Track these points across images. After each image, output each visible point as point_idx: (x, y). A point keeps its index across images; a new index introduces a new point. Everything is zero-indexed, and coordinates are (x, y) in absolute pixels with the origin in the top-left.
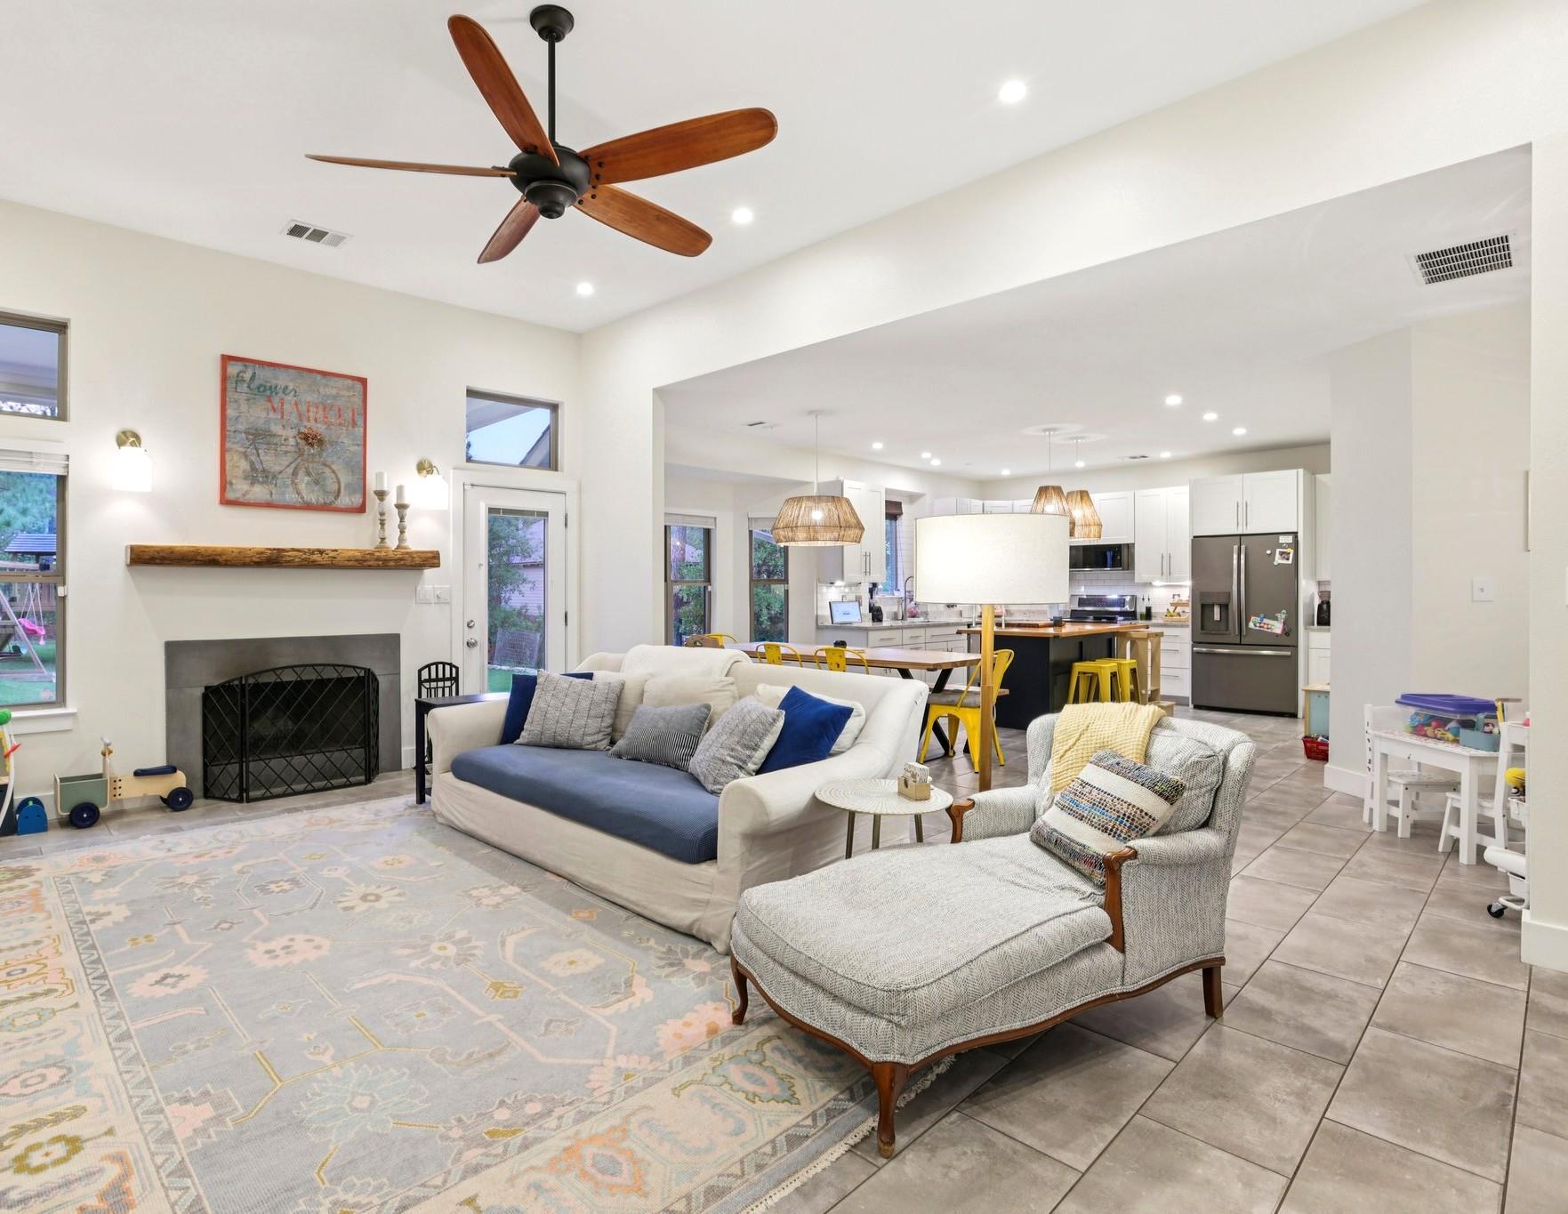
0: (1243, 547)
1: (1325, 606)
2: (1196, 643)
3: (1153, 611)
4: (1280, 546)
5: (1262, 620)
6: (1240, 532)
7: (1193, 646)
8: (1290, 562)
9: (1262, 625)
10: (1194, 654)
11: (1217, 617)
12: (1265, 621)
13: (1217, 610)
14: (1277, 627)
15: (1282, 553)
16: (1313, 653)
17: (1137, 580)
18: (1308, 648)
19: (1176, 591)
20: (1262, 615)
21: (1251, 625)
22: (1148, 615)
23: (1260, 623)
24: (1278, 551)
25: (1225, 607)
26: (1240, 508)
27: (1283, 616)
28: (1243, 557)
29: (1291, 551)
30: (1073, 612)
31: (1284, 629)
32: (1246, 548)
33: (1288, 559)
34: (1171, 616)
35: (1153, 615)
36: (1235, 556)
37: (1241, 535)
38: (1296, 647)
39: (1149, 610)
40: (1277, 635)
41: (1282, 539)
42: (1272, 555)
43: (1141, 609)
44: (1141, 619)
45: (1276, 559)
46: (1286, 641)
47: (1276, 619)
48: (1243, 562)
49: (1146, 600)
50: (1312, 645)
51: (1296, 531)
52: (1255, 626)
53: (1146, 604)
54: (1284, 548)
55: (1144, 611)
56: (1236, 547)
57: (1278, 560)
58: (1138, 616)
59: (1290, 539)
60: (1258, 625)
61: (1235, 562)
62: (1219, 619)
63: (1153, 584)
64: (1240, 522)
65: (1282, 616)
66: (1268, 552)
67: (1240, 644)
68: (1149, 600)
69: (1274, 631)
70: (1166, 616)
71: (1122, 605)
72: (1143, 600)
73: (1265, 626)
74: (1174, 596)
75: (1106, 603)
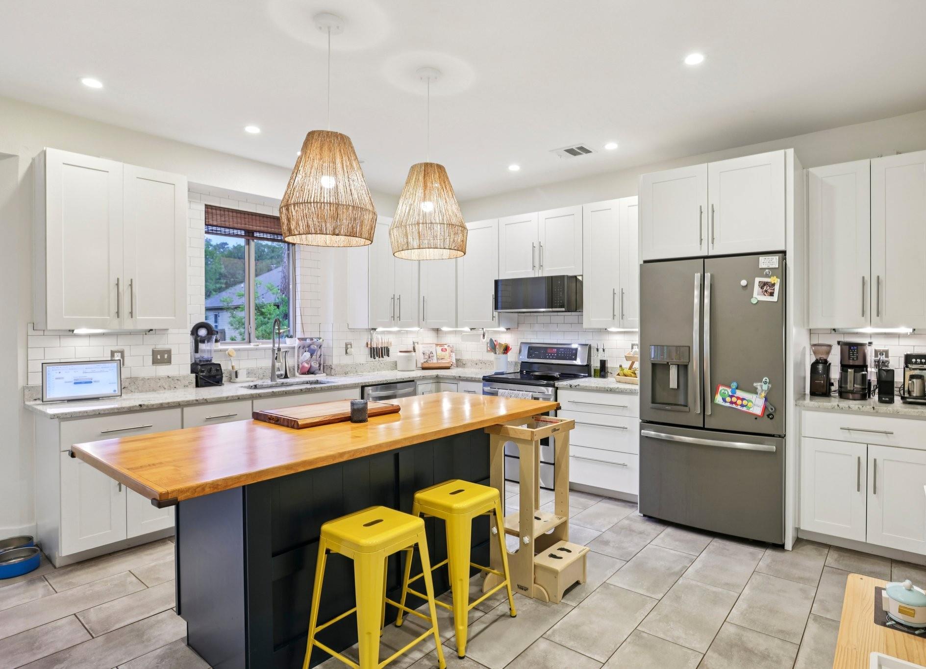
0: (708, 276)
1: (820, 367)
2: (646, 422)
3: (609, 365)
4: (761, 272)
5: (734, 392)
6: (704, 253)
7: (641, 428)
8: (775, 298)
9: (734, 399)
10: (643, 439)
11: (673, 384)
12: (739, 393)
13: (673, 372)
14: (756, 404)
15: (763, 285)
16: (806, 443)
17: (585, 325)
18: (799, 437)
20: (734, 385)
21: (719, 399)
22: (603, 371)
23: (731, 397)
24: (757, 280)
25: (683, 369)
26: (704, 215)
27: (765, 387)
28: (707, 293)
29: (776, 281)
30: (522, 363)
31: (765, 408)
32: (712, 277)
33: (772, 294)
34: (626, 376)
35: (609, 370)
36: (697, 293)
37: (704, 258)
38: (783, 437)
39: (603, 363)
40: (756, 417)
41: (765, 262)
42: (748, 288)
43: (596, 364)
44: (596, 376)
45: (755, 294)
46: (766, 426)
47: (754, 391)
48: (707, 301)
49: (601, 350)
50: (806, 431)
51: (782, 248)
52: (724, 400)
53: (601, 356)
54: (767, 276)
55: (599, 365)
56: (697, 276)
57: (758, 296)
58: (592, 372)
59: (774, 262)
60: (728, 399)
61: (696, 301)
62: (676, 387)
63: (608, 329)
64: (704, 236)
65: (763, 387)
66: (744, 283)
67: (703, 428)
68: (604, 350)
69: (751, 411)
70: (618, 375)
71: (573, 357)
72: (598, 350)
73: (739, 402)
74: (633, 345)
75: (558, 354)
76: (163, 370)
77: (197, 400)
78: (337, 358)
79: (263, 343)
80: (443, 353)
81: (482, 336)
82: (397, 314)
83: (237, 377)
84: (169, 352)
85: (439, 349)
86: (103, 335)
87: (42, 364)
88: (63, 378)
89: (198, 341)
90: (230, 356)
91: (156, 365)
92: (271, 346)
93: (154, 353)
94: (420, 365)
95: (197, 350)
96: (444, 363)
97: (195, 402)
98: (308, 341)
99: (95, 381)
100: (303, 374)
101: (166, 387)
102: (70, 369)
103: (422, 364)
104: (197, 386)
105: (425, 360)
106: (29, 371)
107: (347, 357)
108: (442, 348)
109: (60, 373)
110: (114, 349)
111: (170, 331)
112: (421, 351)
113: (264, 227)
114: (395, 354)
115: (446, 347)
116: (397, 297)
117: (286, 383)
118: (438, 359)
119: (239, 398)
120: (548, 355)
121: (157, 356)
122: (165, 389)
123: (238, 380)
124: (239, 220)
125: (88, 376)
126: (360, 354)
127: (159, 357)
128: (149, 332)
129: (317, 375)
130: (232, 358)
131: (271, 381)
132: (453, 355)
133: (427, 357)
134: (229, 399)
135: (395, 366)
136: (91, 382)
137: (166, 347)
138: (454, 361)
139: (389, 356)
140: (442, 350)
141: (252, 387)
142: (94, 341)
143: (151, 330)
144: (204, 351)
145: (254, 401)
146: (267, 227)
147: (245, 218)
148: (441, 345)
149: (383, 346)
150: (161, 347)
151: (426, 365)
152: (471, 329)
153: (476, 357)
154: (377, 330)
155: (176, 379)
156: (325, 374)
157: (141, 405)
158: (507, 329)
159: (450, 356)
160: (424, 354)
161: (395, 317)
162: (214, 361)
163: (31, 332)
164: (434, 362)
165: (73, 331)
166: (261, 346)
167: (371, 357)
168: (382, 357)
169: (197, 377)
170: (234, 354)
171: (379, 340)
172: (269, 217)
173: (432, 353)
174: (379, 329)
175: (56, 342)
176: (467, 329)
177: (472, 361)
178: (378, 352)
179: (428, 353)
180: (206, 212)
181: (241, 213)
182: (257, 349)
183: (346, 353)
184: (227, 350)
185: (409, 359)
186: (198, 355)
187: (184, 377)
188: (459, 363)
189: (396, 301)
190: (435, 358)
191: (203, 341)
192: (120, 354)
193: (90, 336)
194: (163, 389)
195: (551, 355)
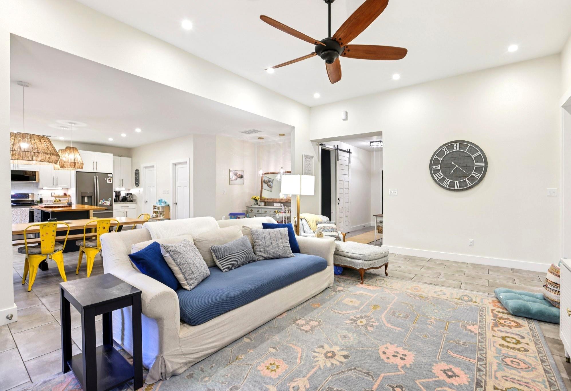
0: (97, 177)
3: (43, 199)
4: (109, 177)
5: (104, 201)
6: (95, 171)
11: (87, 201)
12: (105, 201)
13: (86, 198)
14: (108, 203)
15: (109, 180)
17: (40, 186)
19: (53, 191)
21: (100, 203)
22: (41, 201)
24: (108, 179)
25: (90, 197)
26: (94, 163)
27: (110, 200)
28: (98, 180)
29: (112, 179)
31: (110, 204)
33: (111, 182)
34: (58, 201)
35: (44, 201)
36: (95, 180)
37: (96, 173)
39: (41, 199)
40: (108, 206)
41: (109, 175)
42: (106, 180)
43: (37, 199)
45: (108, 182)
47: (108, 201)
48: (98, 182)
49: (40, 195)
51: (111, 173)
52: (101, 203)
53: (40, 197)
55: (39, 200)
60: (102, 203)
61: (95, 182)
63: (44, 189)
64: (95, 168)
68: (41, 195)
69: (107, 205)
70: (55, 201)
72: (38, 195)
73: (105, 203)
74: (52, 193)
75: (19, 197)
195: (15, 197)
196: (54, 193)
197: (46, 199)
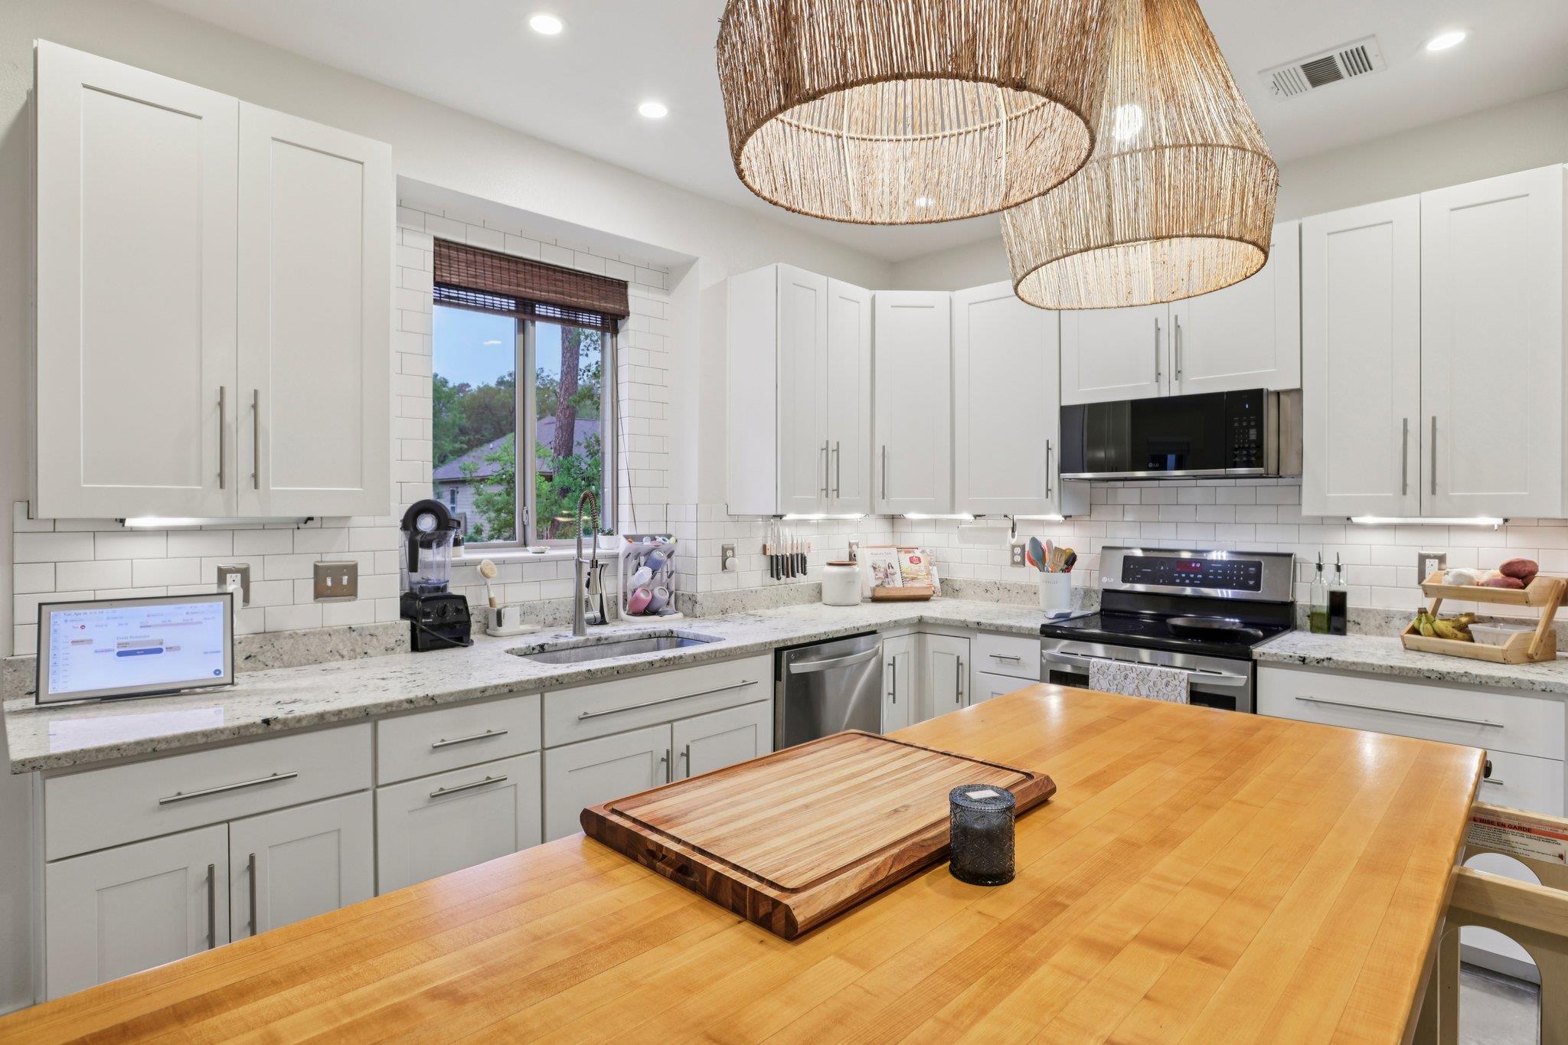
3: (1351, 603)
17: (1307, 510)
19: (1434, 544)
22: (1337, 618)
30: (1107, 593)
34: (1438, 635)
35: (1351, 616)
39: (1338, 602)
43: (1310, 596)
44: (1315, 629)
49: (1329, 569)
53: (1330, 581)
55: (1323, 603)
58: (1301, 617)
63: (1355, 520)
68: (1338, 569)
70: (1415, 631)
71: (1251, 583)
72: (1320, 567)
74: (1423, 558)
75: (1206, 575)
76: (339, 613)
77: (411, 701)
78: (706, 581)
79: (553, 547)
80: (914, 567)
81: (1010, 531)
82: (833, 485)
83: (500, 624)
84: (352, 570)
85: (905, 558)
86: (200, 530)
87: (40, 605)
88: (90, 641)
89: (417, 543)
90: (485, 576)
91: (323, 602)
92: (574, 552)
93: (319, 572)
94: (869, 594)
95: (413, 564)
96: (917, 587)
97: (406, 705)
98: (647, 543)
99: (169, 649)
100: (635, 614)
101: (344, 653)
102: (108, 618)
103: (874, 590)
104: (415, 647)
105: (879, 582)
106: (17, 621)
107: (725, 576)
108: (911, 555)
109: (83, 627)
110: (226, 563)
111: (356, 521)
112: (869, 564)
113: (556, 292)
114: (818, 569)
115: (917, 553)
116: (833, 446)
117: (606, 639)
118: (903, 578)
119: (511, 691)
120: (1180, 577)
121: (325, 581)
122: (343, 657)
123: (502, 630)
124: (505, 276)
125: (154, 635)
126: (752, 571)
127: (329, 583)
128: (306, 523)
129: (666, 617)
130: (489, 582)
131: (575, 633)
132: (934, 571)
133: (881, 575)
134: (487, 694)
135: (818, 594)
136: (160, 651)
137: (347, 558)
138: (937, 584)
139: (805, 574)
140: (911, 560)
141: (533, 649)
142: (178, 546)
143: (310, 519)
144: (429, 566)
145: (547, 695)
146: (562, 293)
147: (517, 272)
148: (908, 550)
149: (795, 552)
150: (332, 558)
151: (881, 593)
152: (976, 516)
153: (986, 576)
154: (784, 518)
155: (368, 633)
156: (680, 615)
157: (267, 722)
158: (1066, 517)
159: (929, 574)
160: (875, 568)
161: (830, 492)
162: (453, 590)
163: (21, 523)
164: (896, 585)
165: (122, 521)
166: (551, 553)
167: (772, 576)
168: (793, 575)
169: (413, 629)
170: (494, 572)
171: (789, 539)
172: (566, 273)
173: (890, 566)
174: (790, 517)
175: (83, 548)
176: (967, 516)
177: (975, 584)
178: (786, 566)
179: (883, 566)
180: (437, 255)
181: (509, 261)
182: (540, 560)
183: (724, 567)
184: (478, 562)
185: (849, 581)
186: (416, 577)
187: (386, 628)
188: (948, 588)
189: (831, 452)
190: (898, 576)
191: (427, 545)
192: (239, 575)
193: (167, 532)
194: (338, 657)
195: (1188, 577)
196: (1442, 559)
197: (1378, 605)
